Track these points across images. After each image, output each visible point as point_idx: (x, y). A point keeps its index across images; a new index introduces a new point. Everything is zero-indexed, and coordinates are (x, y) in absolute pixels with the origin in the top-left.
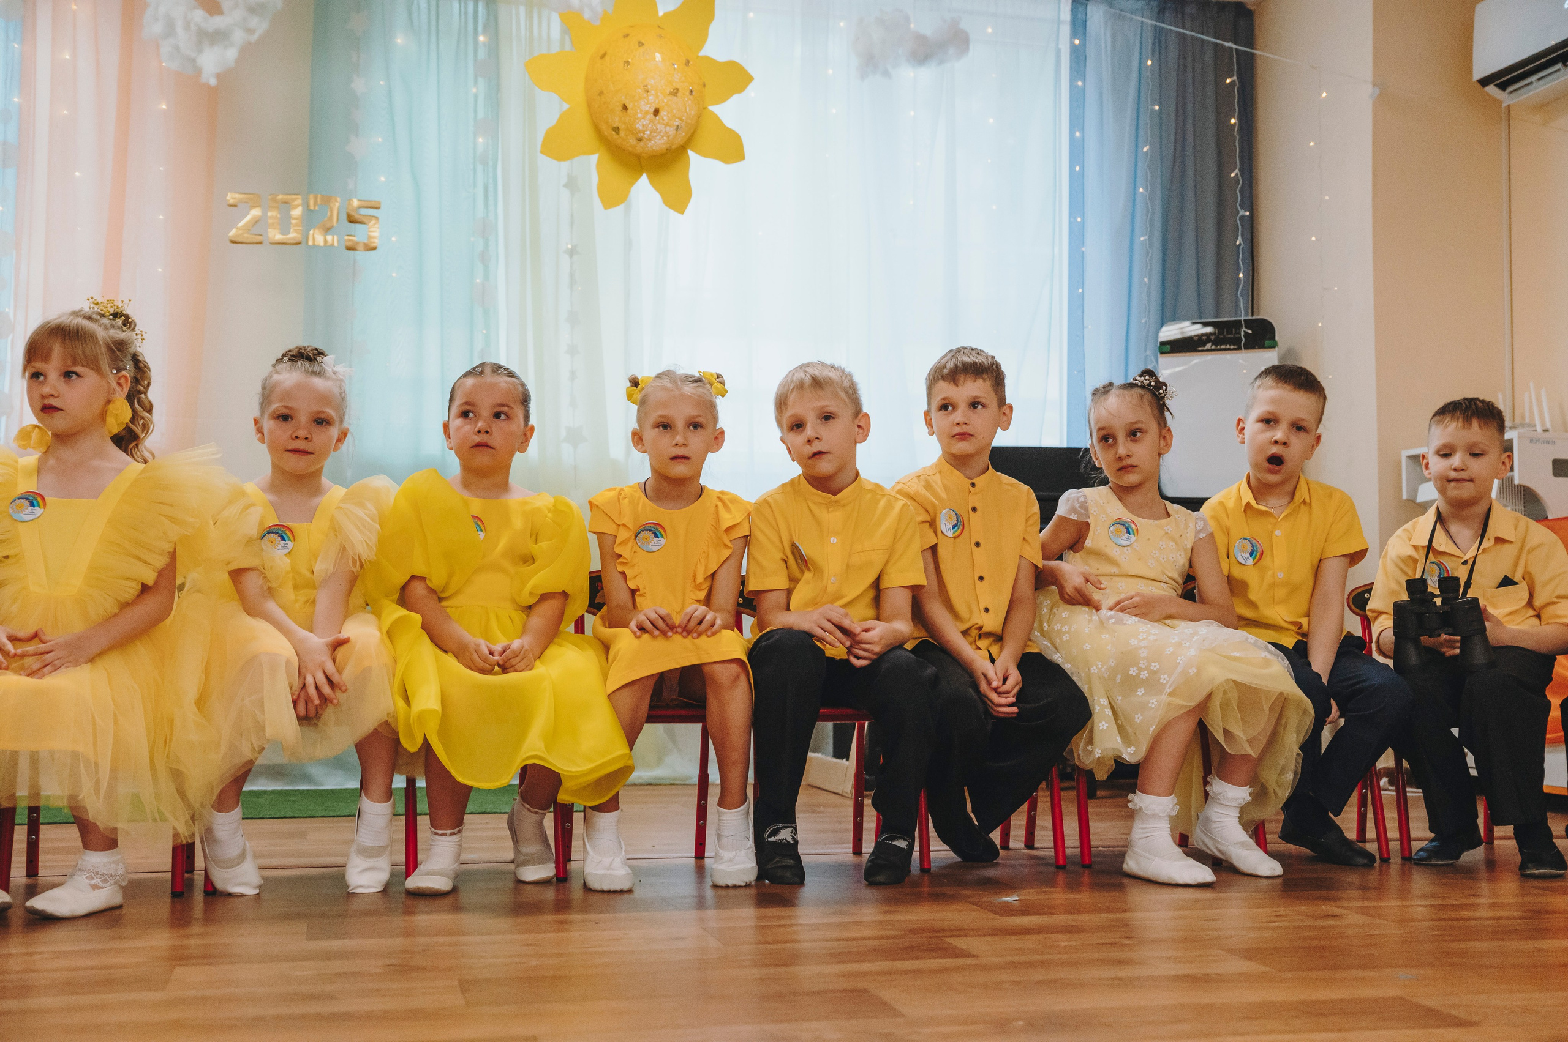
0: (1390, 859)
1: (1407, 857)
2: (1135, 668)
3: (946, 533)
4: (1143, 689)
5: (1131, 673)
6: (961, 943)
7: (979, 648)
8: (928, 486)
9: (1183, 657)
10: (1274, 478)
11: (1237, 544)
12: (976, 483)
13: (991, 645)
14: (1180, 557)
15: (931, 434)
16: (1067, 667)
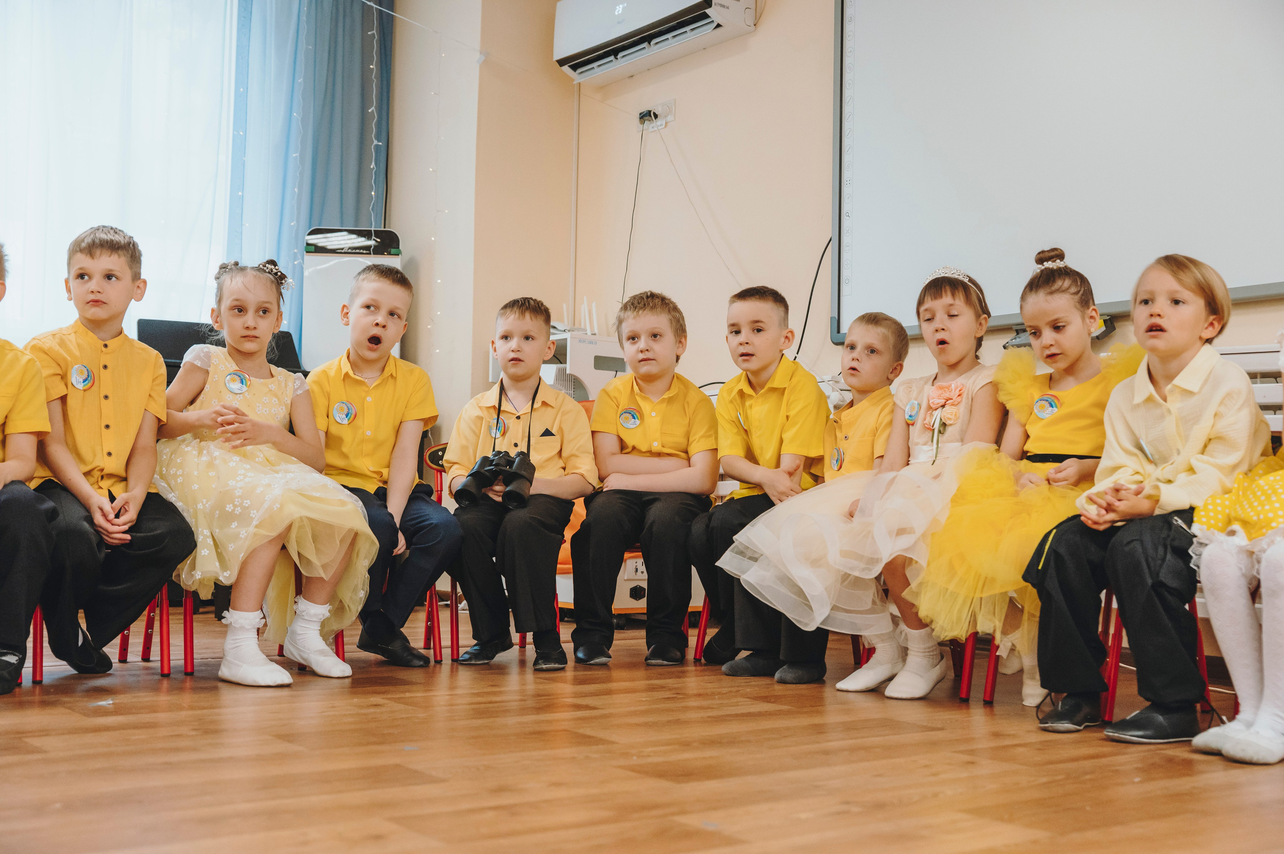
0: (442, 661)
1: (455, 659)
2: (231, 505)
3: (76, 386)
4: (236, 522)
5: (227, 509)
6: (36, 742)
7: (100, 488)
8: (62, 343)
9: (270, 495)
10: (371, 355)
11: (336, 407)
12: (108, 345)
13: (113, 485)
14: (281, 411)
15: (70, 300)
16: (179, 505)
